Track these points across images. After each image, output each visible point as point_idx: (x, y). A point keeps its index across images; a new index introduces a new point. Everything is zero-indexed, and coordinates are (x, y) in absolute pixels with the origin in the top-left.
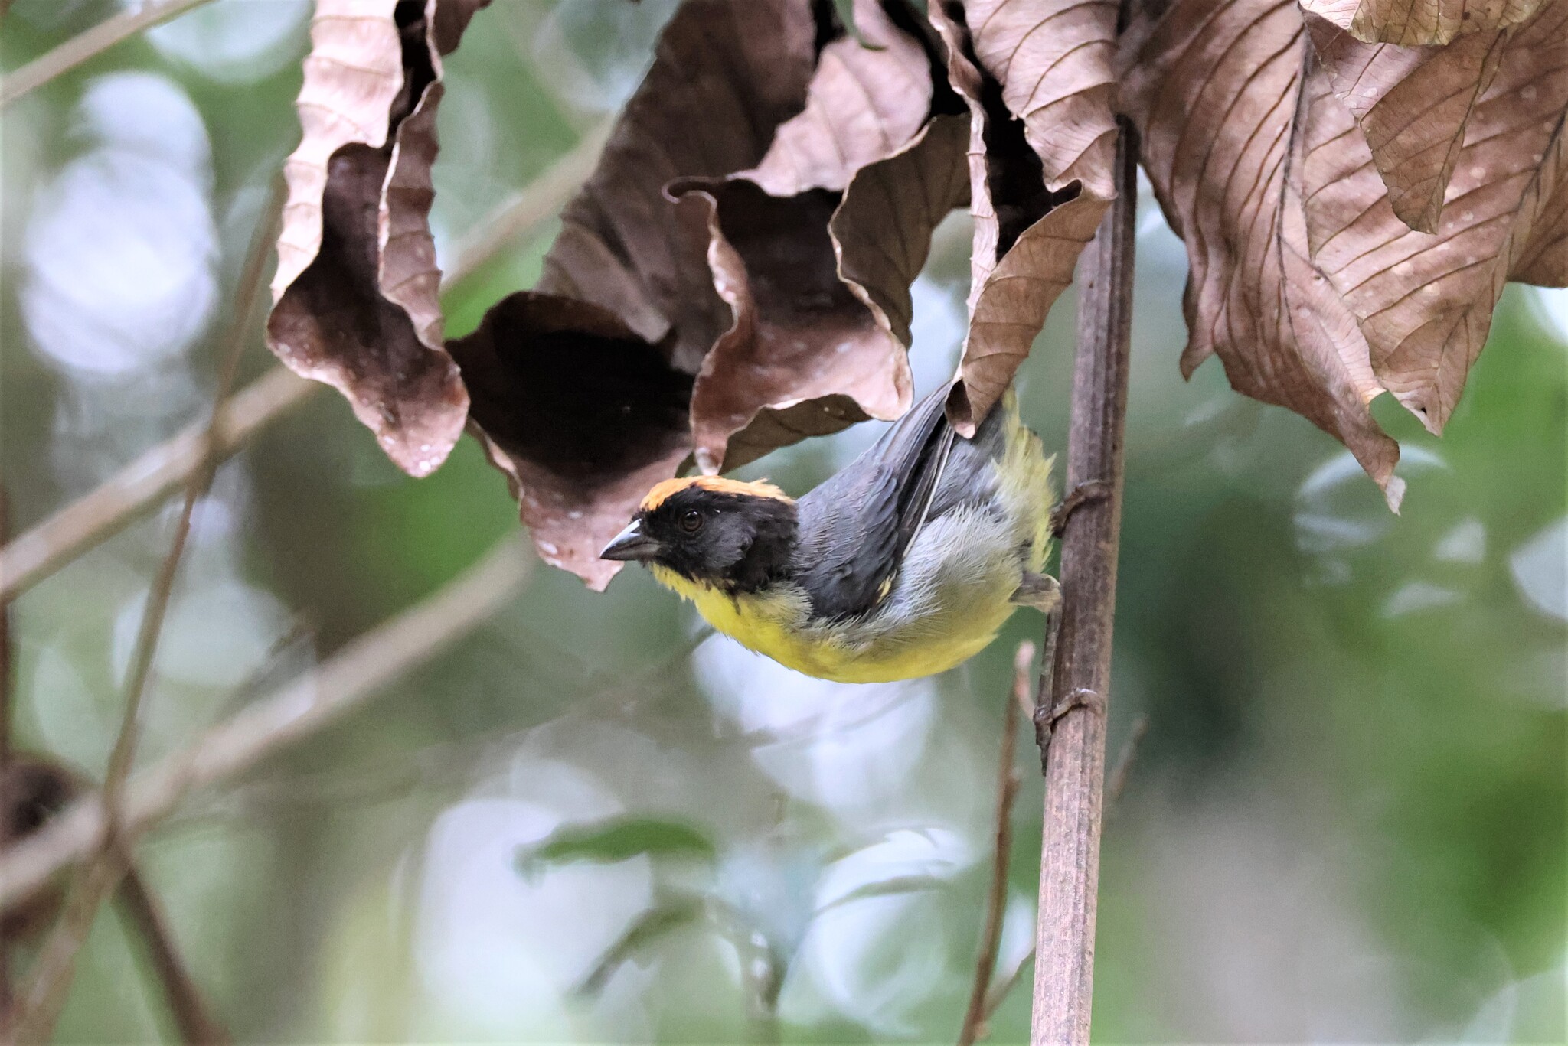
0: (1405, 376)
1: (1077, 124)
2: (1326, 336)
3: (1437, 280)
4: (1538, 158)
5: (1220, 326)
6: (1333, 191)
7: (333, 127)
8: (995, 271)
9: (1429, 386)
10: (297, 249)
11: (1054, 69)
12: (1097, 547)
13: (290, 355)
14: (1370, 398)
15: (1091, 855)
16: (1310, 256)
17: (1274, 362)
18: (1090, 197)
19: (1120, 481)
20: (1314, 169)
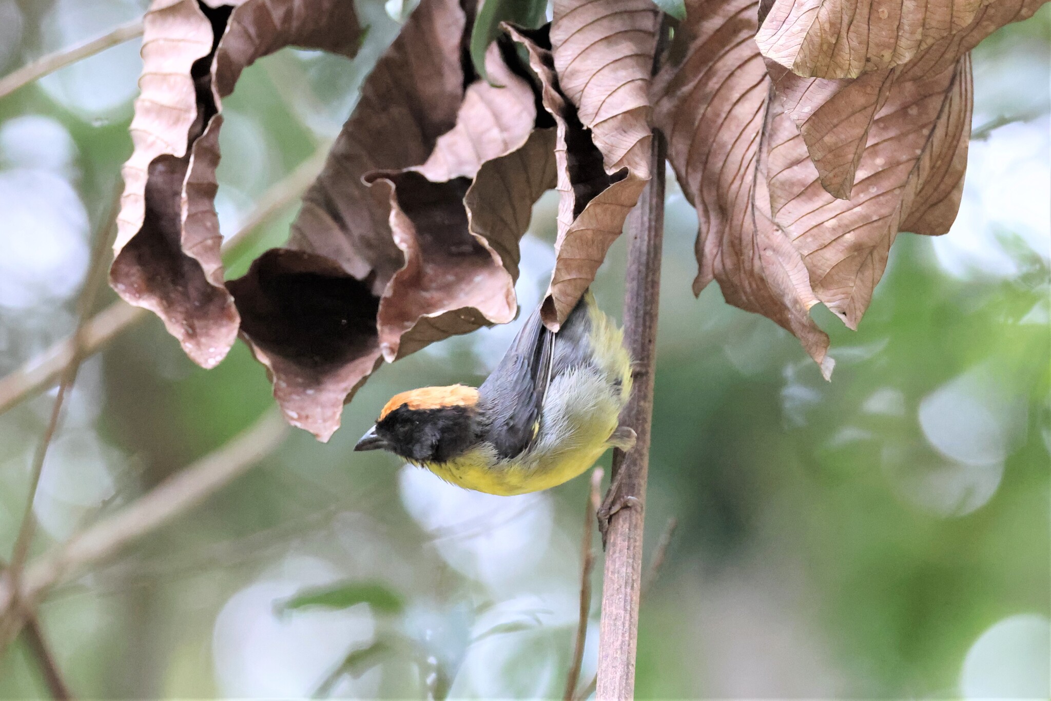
0: (832, 292)
1: (625, 132)
2: (783, 267)
3: (853, 230)
4: (918, 152)
5: (718, 263)
6: (787, 174)
7: (152, 144)
8: (573, 225)
9: (847, 298)
10: (129, 223)
11: (611, 97)
12: (638, 406)
13: (125, 291)
14: (810, 306)
15: (633, 602)
16: (772, 216)
17: (750, 284)
18: (633, 178)
19: (653, 363)
20: (775, 160)
